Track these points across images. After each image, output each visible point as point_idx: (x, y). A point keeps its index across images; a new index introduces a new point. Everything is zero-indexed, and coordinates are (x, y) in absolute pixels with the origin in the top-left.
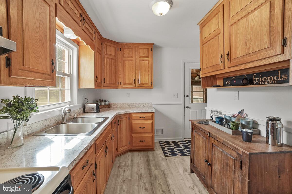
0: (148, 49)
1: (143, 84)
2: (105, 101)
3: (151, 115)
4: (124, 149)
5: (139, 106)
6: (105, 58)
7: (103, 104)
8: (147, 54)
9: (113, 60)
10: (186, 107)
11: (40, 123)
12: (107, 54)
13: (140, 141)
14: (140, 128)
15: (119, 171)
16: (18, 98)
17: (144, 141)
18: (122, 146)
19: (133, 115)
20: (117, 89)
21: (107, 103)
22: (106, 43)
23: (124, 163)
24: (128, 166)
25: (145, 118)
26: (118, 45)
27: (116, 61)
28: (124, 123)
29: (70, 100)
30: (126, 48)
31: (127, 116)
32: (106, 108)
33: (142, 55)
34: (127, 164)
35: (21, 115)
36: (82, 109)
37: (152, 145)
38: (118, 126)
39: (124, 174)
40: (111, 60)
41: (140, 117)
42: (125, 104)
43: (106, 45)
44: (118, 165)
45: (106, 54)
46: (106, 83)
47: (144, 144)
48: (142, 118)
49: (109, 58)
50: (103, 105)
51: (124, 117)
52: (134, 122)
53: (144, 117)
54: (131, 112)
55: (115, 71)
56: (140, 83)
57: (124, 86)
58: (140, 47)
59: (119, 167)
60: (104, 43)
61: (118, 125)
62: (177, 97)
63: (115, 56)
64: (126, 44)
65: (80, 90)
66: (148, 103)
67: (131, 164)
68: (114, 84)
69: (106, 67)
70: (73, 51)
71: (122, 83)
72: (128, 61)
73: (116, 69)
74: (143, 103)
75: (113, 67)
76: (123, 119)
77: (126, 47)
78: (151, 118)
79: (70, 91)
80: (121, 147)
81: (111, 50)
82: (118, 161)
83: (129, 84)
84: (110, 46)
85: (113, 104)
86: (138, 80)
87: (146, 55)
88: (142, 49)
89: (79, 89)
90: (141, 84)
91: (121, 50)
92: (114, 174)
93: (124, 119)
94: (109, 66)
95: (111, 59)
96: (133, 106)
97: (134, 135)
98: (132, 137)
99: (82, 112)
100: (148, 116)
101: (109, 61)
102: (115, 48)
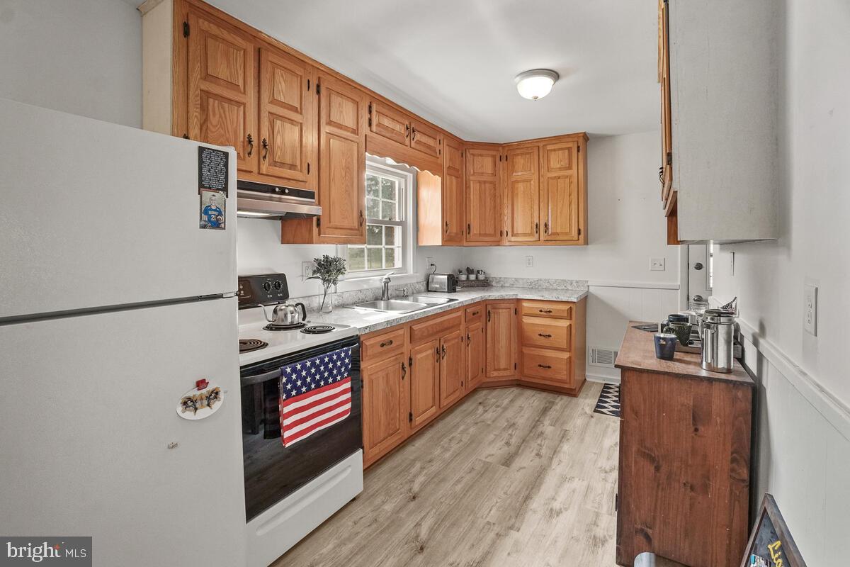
0: (569, 149)
1: (558, 234)
2: (478, 272)
3: (566, 307)
4: (501, 374)
5: (555, 286)
6: (471, 182)
7: (472, 277)
8: (567, 161)
9: (487, 185)
10: (692, 297)
11: (352, 293)
12: (474, 173)
13: (540, 366)
14: (540, 335)
15: (477, 409)
16: (326, 257)
17: (549, 367)
18: (496, 368)
19: (525, 304)
20: (499, 245)
21: (481, 277)
22: (471, 151)
23: (494, 400)
24: (497, 406)
25: (551, 314)
26: (501, 148)
27: (495, 185)
28: (503, 319)
29: (400, 266)
30: (518, 155)
31: (512, 306)
32: (478, 286)
33: (555, 163)
34: (498, 404)
35: (329, 276)
36: (425, 283)
37: (568, 380)
38: (489, 324)
39: (483, 414)
40: (483, 185)
41: (541, 311)
42: (521, 281)
43: (472, 154)
44: (480, 401)
45: (472, 173)
46: (471, 234)
47: (549, 373)
48: (546, 312)
49: (479, 182)
50: (472, 281)
51: (503, 306)
52: (526, 320)
53: (550, 312)
54: (520, 296)
55: (494, 208)
56: (550, 233)
57: (513, 239)
58: (549, 147)
59: (480, 403)
60: (467, 152)
61: (489, 321)
62: (662, 268)
63: (494, 174)
64: (518, 145)
65: (419, 249)
66: (577, 282)
67: (507, 404)
68: (490, 235)
69: (472, 202)
70: (406, 181)
71: (510, 234)
72: (522, 183)
73: (495, 201)
74: (565, 281)
75: (488, 200)
76: (501, 311)
77: (518, 151)
78: (566, 315)
79: (400, 249)
80: (495, 370)
81: (484, 164)
82: (485, 395)
83: (525, 235)
84: (481, 155)
85: (496, 279)
86: (546, 225)
87: (565, 163)
88: (554, 150)
89: (417, 247)
90: (553, 234)
91: (507, 160)
92: (465, 411)
93: (504, 310)
94: (480, 197)
95: (485, 182)
96: (540, 286)
97: (526, 350)
98: (521, 354)
99: (423, 288)
100: (558, 311)
101: (480, 187)
102: (494, 157)
